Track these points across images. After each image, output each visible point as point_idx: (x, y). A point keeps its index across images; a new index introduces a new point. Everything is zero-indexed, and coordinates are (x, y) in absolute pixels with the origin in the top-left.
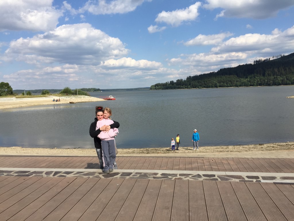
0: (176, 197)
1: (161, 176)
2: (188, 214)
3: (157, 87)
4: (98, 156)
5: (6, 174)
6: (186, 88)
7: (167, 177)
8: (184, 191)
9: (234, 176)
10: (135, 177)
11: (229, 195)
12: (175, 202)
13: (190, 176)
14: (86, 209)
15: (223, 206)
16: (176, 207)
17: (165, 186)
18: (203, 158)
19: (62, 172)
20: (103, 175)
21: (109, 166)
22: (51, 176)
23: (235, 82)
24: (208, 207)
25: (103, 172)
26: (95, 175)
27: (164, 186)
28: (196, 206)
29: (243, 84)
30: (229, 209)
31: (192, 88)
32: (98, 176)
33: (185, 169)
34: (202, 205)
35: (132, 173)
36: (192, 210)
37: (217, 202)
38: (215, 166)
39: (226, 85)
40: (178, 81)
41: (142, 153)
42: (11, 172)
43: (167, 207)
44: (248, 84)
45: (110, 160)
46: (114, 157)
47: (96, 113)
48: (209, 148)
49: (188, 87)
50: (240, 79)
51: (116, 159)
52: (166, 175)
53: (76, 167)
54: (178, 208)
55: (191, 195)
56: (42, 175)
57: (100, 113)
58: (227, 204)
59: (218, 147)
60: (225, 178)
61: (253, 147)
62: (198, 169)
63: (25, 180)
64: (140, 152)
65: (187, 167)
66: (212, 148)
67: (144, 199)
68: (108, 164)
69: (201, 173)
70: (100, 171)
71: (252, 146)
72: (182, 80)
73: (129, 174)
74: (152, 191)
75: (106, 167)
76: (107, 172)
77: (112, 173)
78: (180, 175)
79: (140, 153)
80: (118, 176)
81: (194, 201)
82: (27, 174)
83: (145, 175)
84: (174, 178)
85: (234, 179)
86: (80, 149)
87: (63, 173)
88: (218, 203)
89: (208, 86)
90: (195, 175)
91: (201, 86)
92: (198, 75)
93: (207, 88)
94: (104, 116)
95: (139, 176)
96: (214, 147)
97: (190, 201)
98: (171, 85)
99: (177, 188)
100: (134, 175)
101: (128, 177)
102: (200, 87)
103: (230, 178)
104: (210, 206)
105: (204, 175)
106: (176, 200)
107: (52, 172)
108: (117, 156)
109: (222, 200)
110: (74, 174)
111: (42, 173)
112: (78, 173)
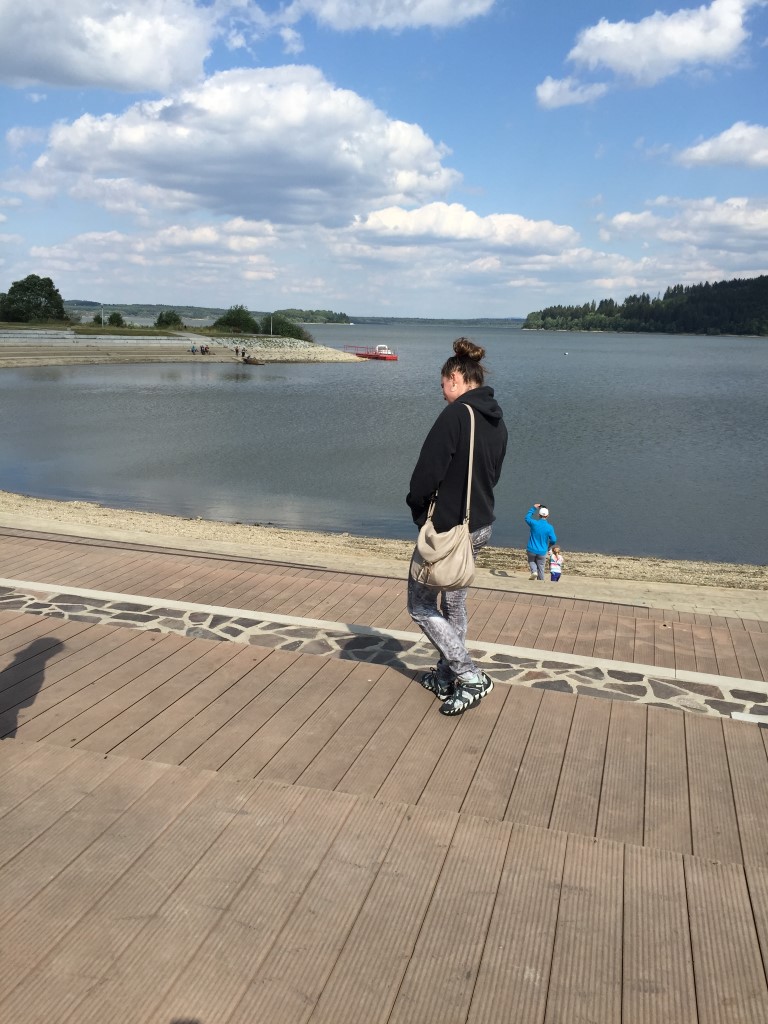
0: (499, 730)
1: (491, 661)
3: (549, 319)
7: (509, 666)
8: (524, 716)
9: (698, 685)
10: (421, 655)
13: (572, 671)
18: (645, 611)
19: (232, 620)
20: (338, 639)
22: (205, 625)
24: (568, 760)
26: (317, 639)
28: (540, 755)
31: (680, 333)
32: (324, 640)
35: (413, 643)
36: (529, 760)
37: (592, 752)
38: (667, 643)
40: (631, 300)
43: (474, 747)
49: (668, 327)
52: (506, 661)
54: (496, 754)
56: (183, 622)
59: (730, 566)
60: (668, 688)
63: (154, 642)
65: (580, 637)
69: (605, 665)
72: (645, 298)
73: (408, 646)
78: (546, 664)
81: (540, 743)
84: (527, 670)
89: (747, 328)
90: (586, 668)
91: (715, 325)
93: (739, 334)
97: (530, 741)
98: (603, 315)
99: (510, 707)
100: (418, 651)
101: (402, 655)
103: (683, 689)
105: (612, 673)
106: (499, 735)
107: (205, 615)
109: (608, 748)
110: (264, 629)
111: (181, 616)
112: (274, 625)
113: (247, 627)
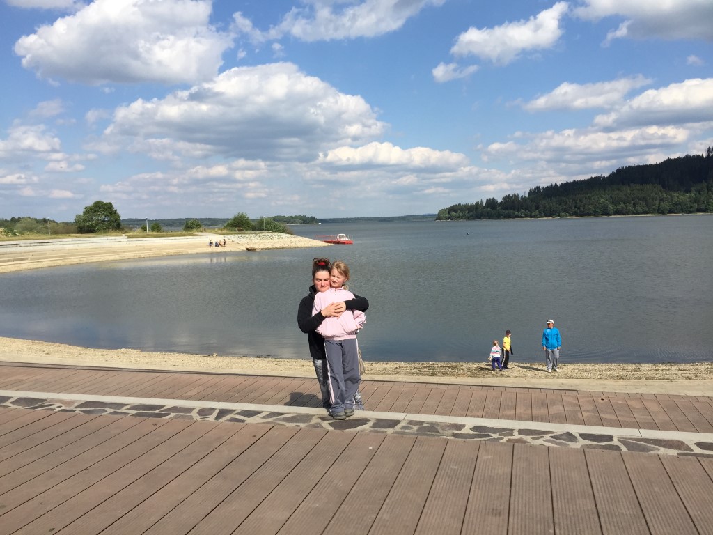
0: (517, 487)
1: (471, 432)
2: (552, 531)
3: (453, 213)
4: (318, 378)
5: (112, 410)
6: (527, 216)
7: (489, 436)
8: (538, 473)
9: (664, 441)
10: (407, 431)
11: (656, 489)
12: (517, 500)
13: (548, 436)
14: (299, 502)
15: (642, 516)
16: (520, 512)
17: (486, 457)
18: (575, 393)
19: (236, 412)
21: (343, 402)
22: (212, 418)
23: (657, 202)
24: (604, 517)
25: (330, 415)
26: (312, 423)
27: (484, 457)
28: (572, 514)
29: (679, 207)
30: (659, 525)
31: (542, 217)
32: (318, 423)
33: (532, 419)
34: (588, 510)
35: (396, 422)
36: (561, 520)
37: (626, 507)
38: (610, 413)
39: (631, 208)
40: (507, 198)
41: (417, 374)
42: (122, 405)
43: (497, 510)
44: (691, 207)
45: (346, 387)
46: (355, 380)
47: (314, 275)
48: (588, 366)
49: (533, 214)
50: (670, 195)
51: (361, 386)
52: (485, 431)
53: (264, 402)
54: (524, 514)
55: (556, 483)
56: (191, 416)
57: (322, 274)
58: (654, 512)
59: (614, 366)
60: (639, 445)
61: (706, 370)
62: (564, 419)
63: (156, 427)
64: (413, 371)
65: (535, 412)
66: (597, 367)
67: (438, 486)
68: (342, 398)
69: (576, 429)
70: (323, 412)
71: (703, 367)
72: (516, 196)
73: (393, 424)
74: (455, 469)
75: (337, 403)
76: (340, 416)
77: (351, 418)
78: (521, 432)
79: (414, 373)
80: (368, 427)
81: (566, 500)
82: (157, 412)
83: (433, 428)
84: (506, 438)
85: (662, 449)
86: (270, 359)
87: (236, 414)
88: (630, 507)
89: (586, 212)
90: (559, 433)
91: (565, 211)
92: (558, 185)
93: (582, 215)
94: (332, 283)
95: (418, 430)
96: (603, 367)
97: (555, 499)
98: (489, 209)
99: (520, 466)
100: (404, 427)
101: (390, 431)
102: (563, 214)
103: (653, 446)
104: (610, 515)
105: (583, 436)
106: (519, 494)
107: (214, 409)
108: (363, 377)
109: (640, 501)
110: (264, 417)
111: (191, 412)
112: (273, 414)
113: (249, 417)
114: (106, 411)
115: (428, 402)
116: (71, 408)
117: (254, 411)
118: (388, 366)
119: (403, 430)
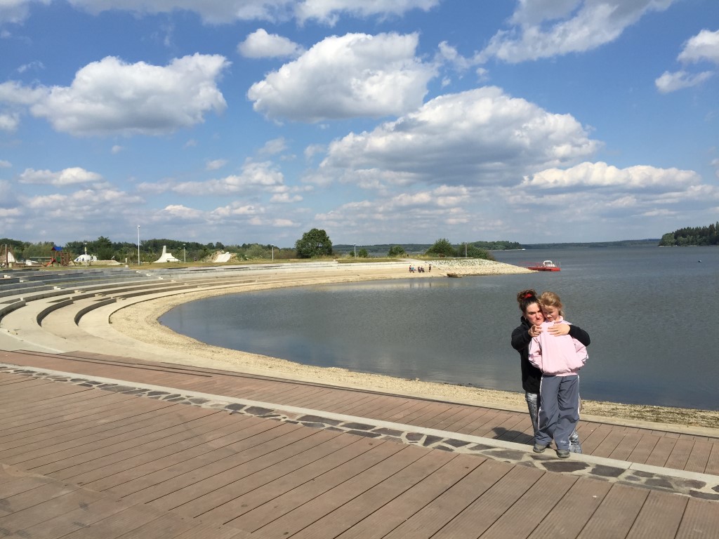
1: (714, 492)
3: (681, 238)
4: (531, 413)
5: (329, 426)
10: (633, 482)
19: (443, 440)
20: (543, 462)
22: (420, 443)
26: (523, 460)
32: (530, 462)
35: (621, 471)
41: (638, 418)
42: (337, 422)
46: (573, 420)
53: (470, 432)
56: (401, 441)
63: (372, 446)
64: (633, 414)
73: (617, 472)
74: (699, 533)
77: (566, 460)
79: (634, 417)
80: (586, 472)
82: (369, 431)
83: (665, 482)
87: (444, 442)
95: (646, 483)
100: (629, 478)
101: (612, 480)
107: (422, 435)
110: (472, 449)
111: (400, 435)
112: (481, 447)
113: (457, 447)
114: (324, 426)
115: (656, 452)
116: (294, 420)
117: (461, 441)
118: (602, 406)
119: (627, 481)
